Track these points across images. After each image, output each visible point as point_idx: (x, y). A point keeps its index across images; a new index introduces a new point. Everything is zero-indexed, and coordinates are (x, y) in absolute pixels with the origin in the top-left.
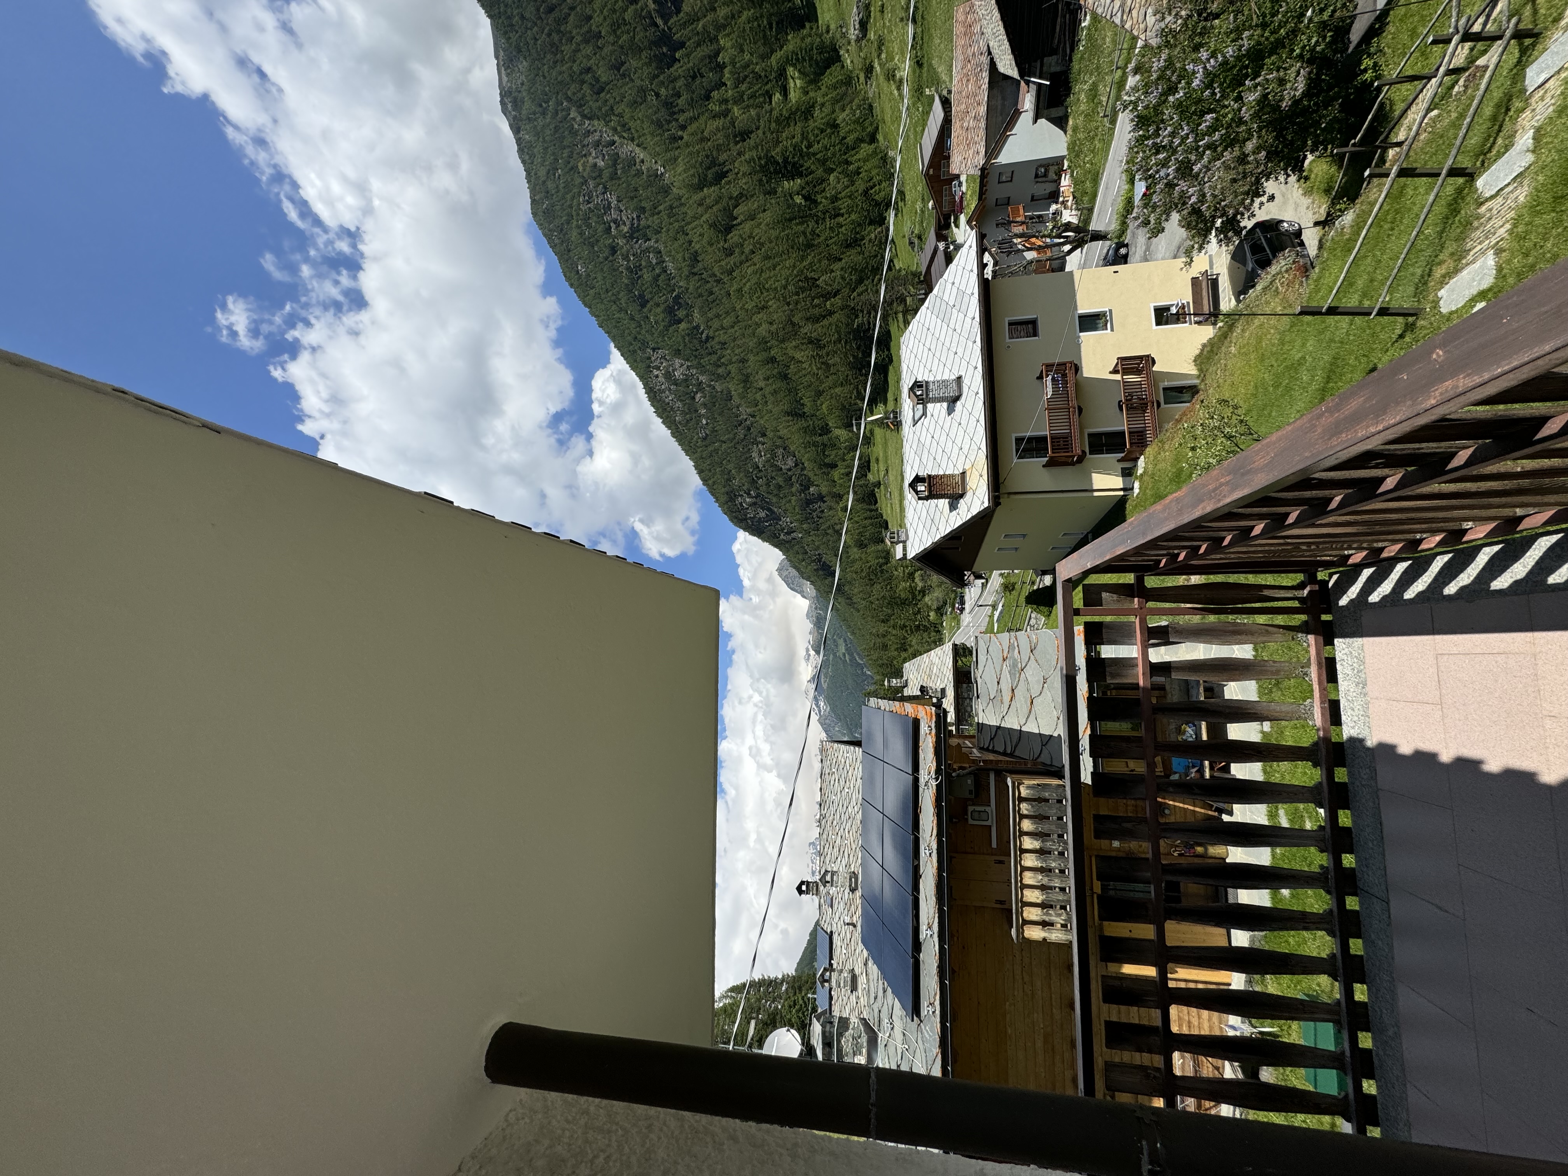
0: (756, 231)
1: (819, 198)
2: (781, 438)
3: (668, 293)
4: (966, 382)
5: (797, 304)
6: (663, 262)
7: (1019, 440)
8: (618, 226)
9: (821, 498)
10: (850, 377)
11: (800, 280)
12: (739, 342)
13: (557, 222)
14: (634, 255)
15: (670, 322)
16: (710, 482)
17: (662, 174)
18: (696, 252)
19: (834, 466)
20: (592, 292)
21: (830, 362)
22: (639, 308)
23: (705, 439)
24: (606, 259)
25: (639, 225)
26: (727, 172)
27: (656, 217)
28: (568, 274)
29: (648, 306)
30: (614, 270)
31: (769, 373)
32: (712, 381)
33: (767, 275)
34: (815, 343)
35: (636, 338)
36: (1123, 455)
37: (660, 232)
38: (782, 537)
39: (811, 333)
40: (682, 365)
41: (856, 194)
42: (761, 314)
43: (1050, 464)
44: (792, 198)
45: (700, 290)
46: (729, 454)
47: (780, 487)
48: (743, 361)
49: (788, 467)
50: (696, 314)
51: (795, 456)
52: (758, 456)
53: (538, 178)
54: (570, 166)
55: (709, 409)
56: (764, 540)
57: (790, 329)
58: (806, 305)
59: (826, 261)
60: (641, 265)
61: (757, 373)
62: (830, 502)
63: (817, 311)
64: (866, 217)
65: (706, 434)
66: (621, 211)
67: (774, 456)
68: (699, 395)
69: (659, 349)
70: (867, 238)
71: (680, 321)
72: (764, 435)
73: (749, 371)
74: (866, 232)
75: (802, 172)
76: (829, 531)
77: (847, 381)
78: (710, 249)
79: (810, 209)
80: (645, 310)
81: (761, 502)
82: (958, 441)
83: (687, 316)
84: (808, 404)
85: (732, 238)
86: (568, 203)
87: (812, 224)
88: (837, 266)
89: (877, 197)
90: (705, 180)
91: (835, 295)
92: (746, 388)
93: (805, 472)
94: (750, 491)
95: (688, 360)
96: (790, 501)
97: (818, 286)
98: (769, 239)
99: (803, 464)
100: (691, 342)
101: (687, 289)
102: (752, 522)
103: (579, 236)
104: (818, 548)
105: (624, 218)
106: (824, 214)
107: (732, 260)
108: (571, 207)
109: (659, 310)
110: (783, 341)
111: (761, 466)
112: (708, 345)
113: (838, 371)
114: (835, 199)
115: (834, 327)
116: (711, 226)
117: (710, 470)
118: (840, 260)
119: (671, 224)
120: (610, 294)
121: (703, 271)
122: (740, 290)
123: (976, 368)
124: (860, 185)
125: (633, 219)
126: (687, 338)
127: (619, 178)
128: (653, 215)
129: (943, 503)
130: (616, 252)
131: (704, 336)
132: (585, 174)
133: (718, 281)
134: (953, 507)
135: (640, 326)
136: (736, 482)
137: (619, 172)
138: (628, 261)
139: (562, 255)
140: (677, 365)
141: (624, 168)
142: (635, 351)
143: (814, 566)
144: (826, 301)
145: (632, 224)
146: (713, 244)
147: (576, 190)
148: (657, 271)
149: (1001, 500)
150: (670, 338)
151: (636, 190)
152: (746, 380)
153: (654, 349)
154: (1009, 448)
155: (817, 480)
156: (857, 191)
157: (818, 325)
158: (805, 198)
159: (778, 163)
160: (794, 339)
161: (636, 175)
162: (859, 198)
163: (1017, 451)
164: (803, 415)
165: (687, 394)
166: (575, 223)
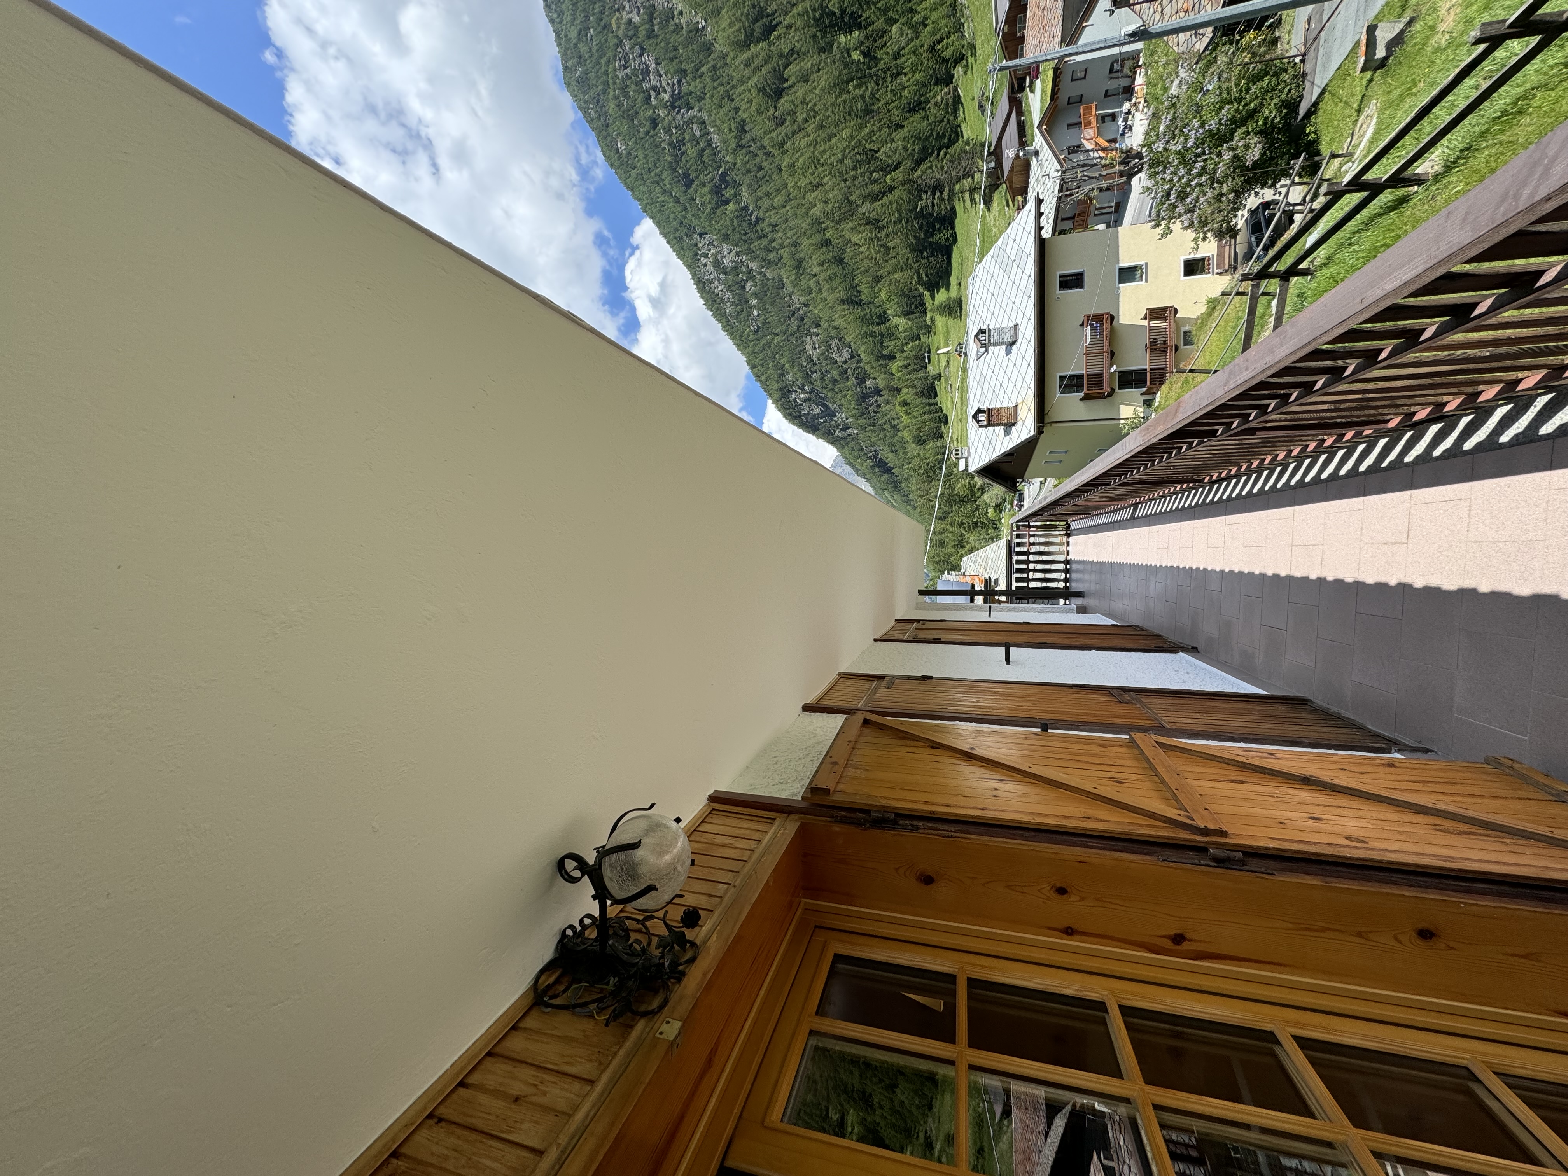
0: (811, 96)
1: (879, 54)
2: (836, 328)
3: (714, 170)
4: (1021, 329)
5: (854, 180)
6: (708, 134)
7: (1062, 378)
8: (658, 94)
9: (878, 392)
10: (910, 261)
11: (857, 153)
12: (791, 223)
13: (592, 93)
14: (676, 128)
15: (717, 203)
16: (763, 378)
17: (703, 28)
18: (744, 121)
19: (892, 357)
20: (634, 172)
21: (889, 244)
22: (684, 189)
23: (757, 331)
24: (647, 133)
25: (679, 93)
26: (777, 25)
27: (698, 81)
28: (607, 154)
29: (694, 186)
30: (657, 146)
31: (823, 257)
32: (763, 267)
33: (822, 148)
34: (874, 223)
35: (682, 223)
36: (1144, 389)
37: (704, 98)
38: (837, 433)
39: (869, 212)
40: (731, 251)
41: (921, 50)
42: (816, 193)
43: (1086, 398)
44: (850, 56)
45: (748, 166)
46: (782, 347)
47: (835, 381)
48: (796, 244)
49: (843, 359)
50: (745, 193)
51: (850, 348)
52: (812, 349)
53: (568, 40)
54: (602, 23)
55: (759, 299)
56: (819, 437)
57: (847, 209)
58: (864, 180)
59: (886, 130)
60: (684, 139)
61: (811, 257)
62: (886, 395)
63: (876, 188)
64: (931, 76)
65: (758, 326)
66: (660, 76)
67: (829, 347)
68: (749, 284)
69: (706, 234)
70: (933, 101)
71: (727, 202)
72: (818, 325)
73: (802, 255)
74: (932, 94)
75: (860, 23)
76: (887, 426)
77: (907, 266)
78: (759, 119)
79: (870, 68)
80: (691, 191)
81: (816, 397)
82: (1013, 379)
83: (735, 195)
84: (866, 291)
85: (783, 105)
86: (603, 69)
87: (871, 85)
88: (899, 135)
89: (944, 55)
90: (752, 35)
91: (896, 168)
92: (799, 276)
93: (862, 365)
94: (803, 385)
95: (737, 245)
96: (846, 396)
97: (878, 158)
98: (825, 105)
99: (859, 356)
100: (739, 225)
101: (734, 165)
102: (807, 419)
103: (617, 109)
104: (874, 444)
105: (664, 84)
106: (885, 72)
107: (784, 130)
108: (606, 73)
109: (705, 190)
110: (839, 222)
111: (815, 359)
112: (758, 228)
113: (898, 254)
114: (897, 56)
115: (894, 206)
116: (759, 91)
117: (762, 365)
118: (902, 127)
119: (715, 88)
120: (653, 174)
121: (751, 143)
122: (792, 165)
123: (1029, 319)
124: (926, 38)
125: (674, 85)
126: (735, 220)
127: (657, 36)
128: (694, 79)
129: (1000, 429)
130: (657, 125)
131: (753, 217)
132: (620, 34)
133: (768, 154)
134: (1007, 433)
135: (686, 209)
136: (790, 377)
137: (656, 28)
138: (671, 135)
139: (600, 132)
140: (726, 252)
141: (660, 23)
142: (681, 238)
143: (870, 463)
144: (886, 176)
145: (674, 91)
146: (762, 113)
147: (610, 54)
148: (702, 145)
149: (1044, 430)
150: (717, 222)
151: (676, 49)
152: (799, 266)
153: (701, 235)
154: (1054, 383)
155: (874, 373)
156: (922, 46)
157: (878, 203)
158: (866, 54)
159: (834, 14)
160: (852, 220)
161: (674, 31)
162: (925, 55)
163: (1060, 387)
164: (859, 303)
165: (737, 283)
166: (612, 93)
